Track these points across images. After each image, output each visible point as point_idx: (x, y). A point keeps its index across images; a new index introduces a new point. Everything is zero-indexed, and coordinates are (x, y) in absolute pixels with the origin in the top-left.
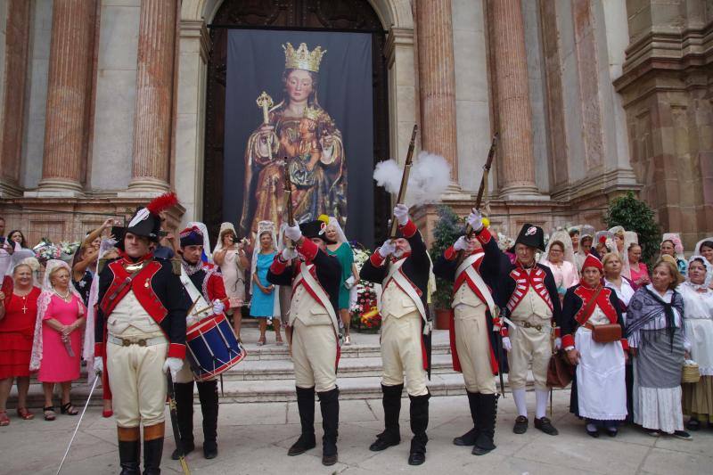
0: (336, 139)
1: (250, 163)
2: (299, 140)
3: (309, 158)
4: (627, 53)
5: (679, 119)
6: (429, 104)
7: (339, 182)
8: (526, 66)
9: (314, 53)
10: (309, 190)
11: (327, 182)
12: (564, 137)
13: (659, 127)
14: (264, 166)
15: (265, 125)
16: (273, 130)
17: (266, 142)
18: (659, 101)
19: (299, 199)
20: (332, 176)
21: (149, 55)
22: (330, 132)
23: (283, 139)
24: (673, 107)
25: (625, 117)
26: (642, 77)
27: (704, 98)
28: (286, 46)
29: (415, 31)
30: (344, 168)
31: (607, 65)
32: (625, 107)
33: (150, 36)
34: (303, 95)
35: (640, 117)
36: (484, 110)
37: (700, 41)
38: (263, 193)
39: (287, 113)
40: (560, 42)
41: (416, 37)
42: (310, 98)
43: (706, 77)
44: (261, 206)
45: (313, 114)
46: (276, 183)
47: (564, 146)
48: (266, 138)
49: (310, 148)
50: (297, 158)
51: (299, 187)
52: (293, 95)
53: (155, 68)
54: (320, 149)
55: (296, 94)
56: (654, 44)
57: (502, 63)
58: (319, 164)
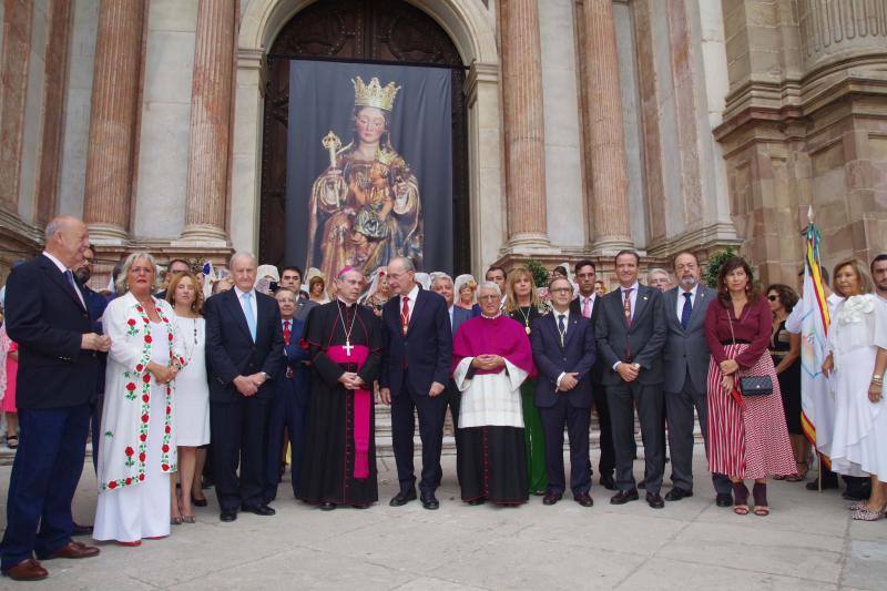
0: (411, 186)
1: (315, 211)
2: (371, 186)
3: (381, 207)
4: (727, 100)
5: (780, 171)
6: (516, 150)
7: (415, 234)
8: (621, 109)
9: (387, 89)
10: (381, 243)
11: (401, 234)
12: (662, 188)
13: (759, 179)
14: (331, 215)
15: (332, 169)
16: (342, 175)
17: (333, 188)
18: (759, 152)
19: (369, 252)
20: (406, 227)
21: (206, 86)
22: (405, 179)
23: (352, 185)
24: (773, 158)
25: (725, 168)
26: (740, 127)
27: (803, 150)
28: (356, 80)
29: (500, 68)
30: (420, 218)
31: (706, 112)
32: (725, 157)
33: (208, 67)
34: (374, 136)
35: (740, 168)
36: (574, 157)
37: (798, 92)
38: (330, 244)
39: (357, 156)
40: (657, 84)
41: (500, 73)
42: (382, 140)
43: (804, 130)
44: (327, 258)
45: (387, 158)
46: (344, 234)
47: (661, 198)
48: (332, 183)
49: (381, 196)
50: (368, 206)
51: (370, 239)
52: (363, 136)
53: (213, 102)
54: (393, 197)
55: (367, 135)
56: (754, 93)
57: (595, 106)
58: (393, 214)
